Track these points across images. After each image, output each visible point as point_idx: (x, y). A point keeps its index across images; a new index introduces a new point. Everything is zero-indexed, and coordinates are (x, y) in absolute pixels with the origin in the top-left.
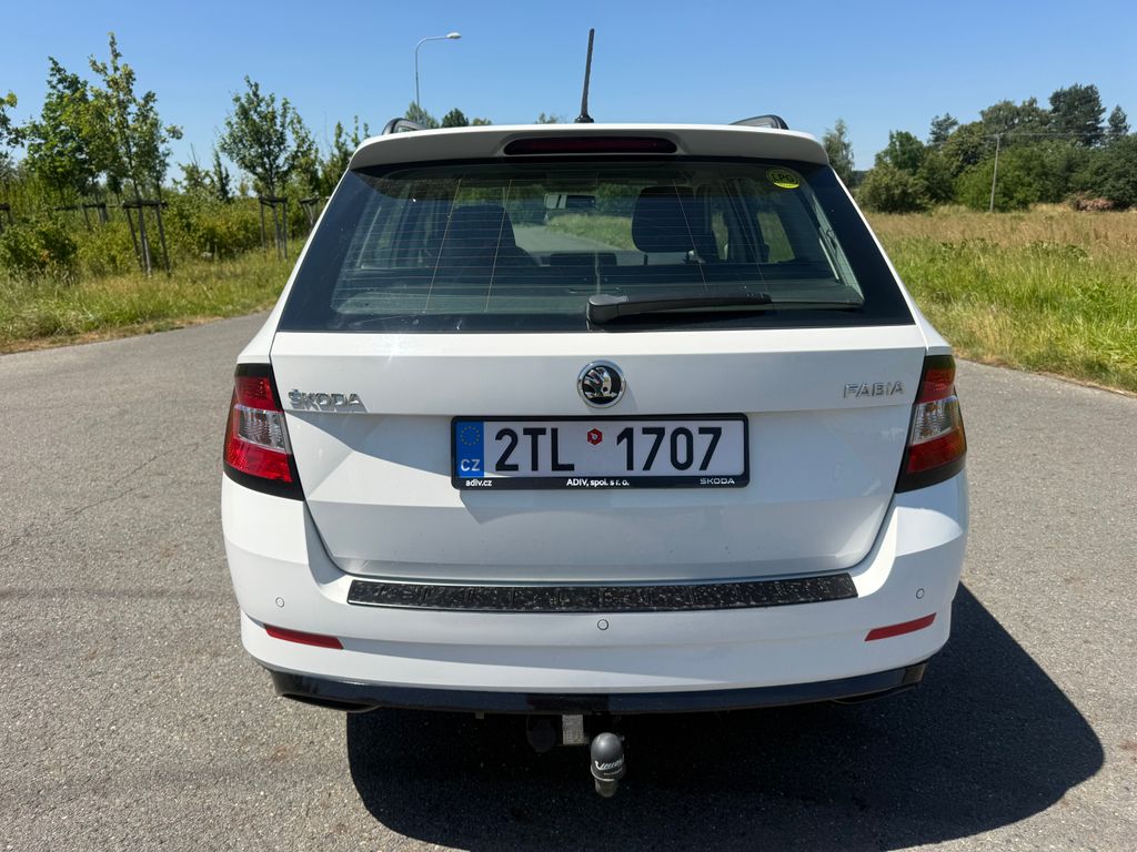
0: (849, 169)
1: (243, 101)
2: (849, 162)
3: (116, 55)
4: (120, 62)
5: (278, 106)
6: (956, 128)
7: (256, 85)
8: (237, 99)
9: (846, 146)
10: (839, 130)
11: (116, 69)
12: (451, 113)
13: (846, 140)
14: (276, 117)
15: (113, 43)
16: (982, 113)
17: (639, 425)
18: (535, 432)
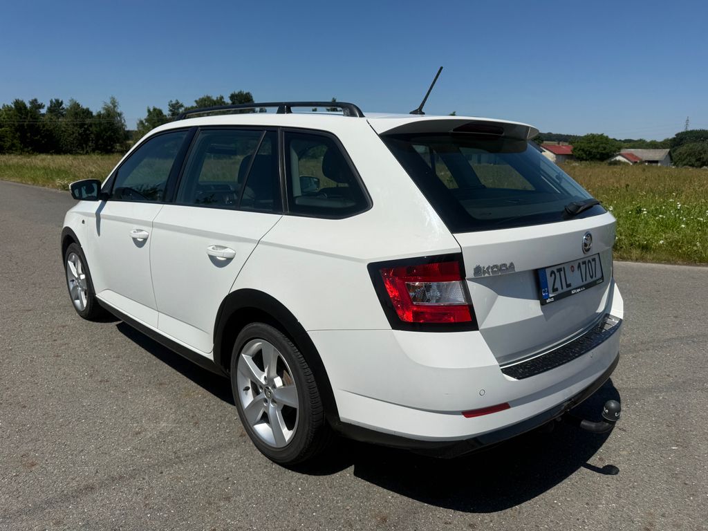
0: (124, 129)
2: (123, 125)
6: (183, 109)
9: (120, 115)
10: (113, 104)
13: (119, 111)
16: (196, 101)
17: (581, 261)
18: (559, 270)
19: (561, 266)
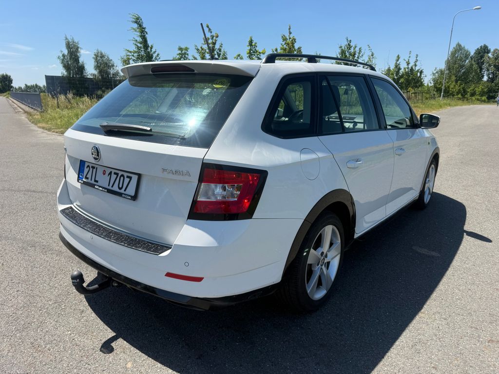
1: (343, 48)
3: (290, 33)
4: (291, 36)
5: (357, 49)
7: (350, 41)
8: (341, 47)
11: (290, 38)
12: (481, 47)
14: (356, 54)
15: (289, 29)
17: (113, 171)
18: (93, 168)
19: (96, 166)
